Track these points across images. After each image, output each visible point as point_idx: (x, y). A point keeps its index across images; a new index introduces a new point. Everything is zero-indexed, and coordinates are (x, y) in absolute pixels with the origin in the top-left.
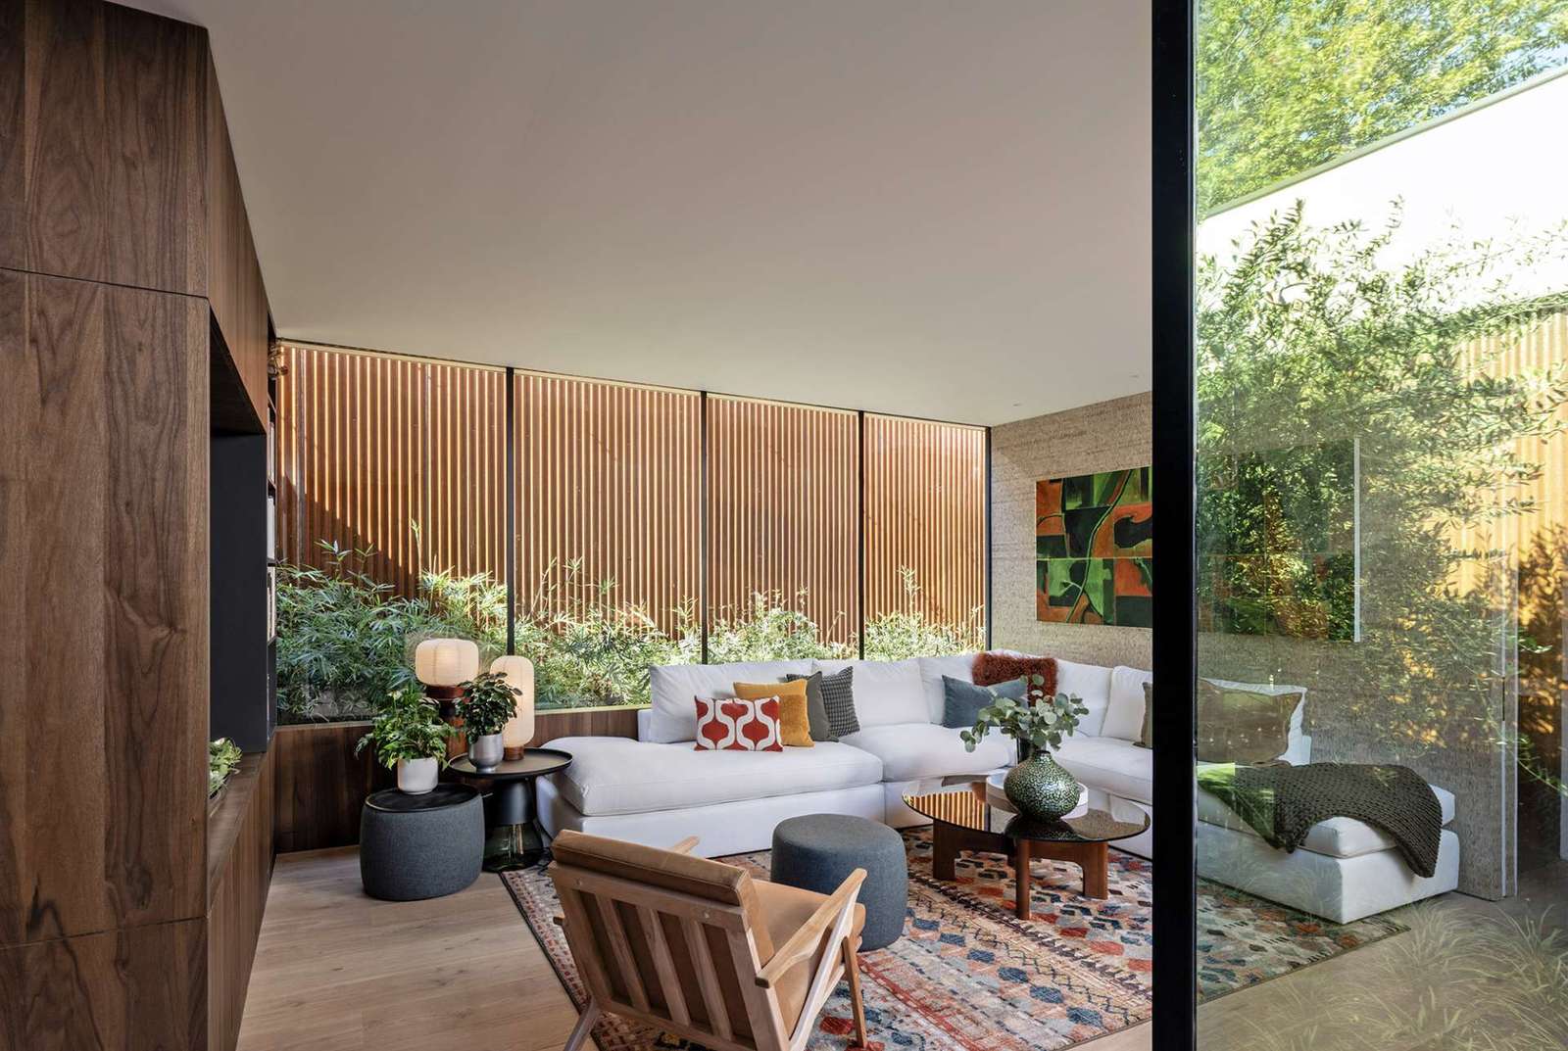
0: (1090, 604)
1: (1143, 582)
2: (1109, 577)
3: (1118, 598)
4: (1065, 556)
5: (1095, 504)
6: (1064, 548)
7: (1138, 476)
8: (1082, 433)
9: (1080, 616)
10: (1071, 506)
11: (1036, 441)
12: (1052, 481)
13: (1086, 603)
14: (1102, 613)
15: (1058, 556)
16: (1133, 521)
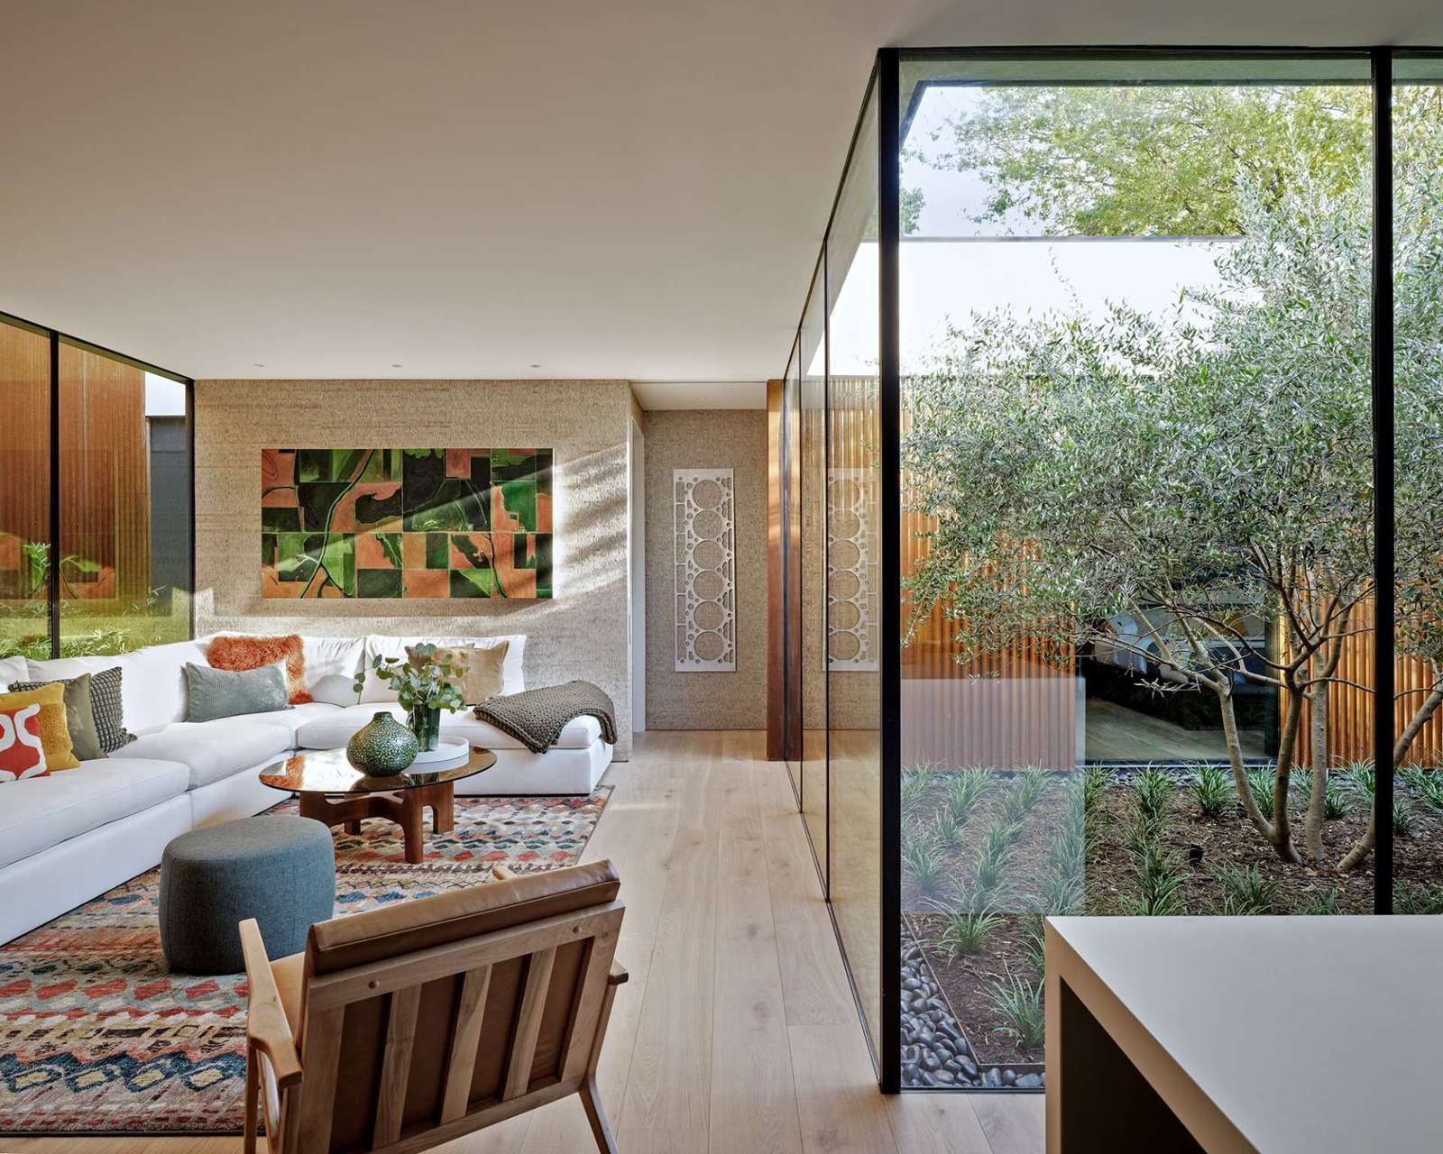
0: (329, 577)
1: (385, 556)
2: (350, 551)
3: (359, 571)
4: (299, 530)
5: (334, 480)
6: (298, 521)
7: (381, 457)
8: (315, 406)
9: (317, 590)
10: (306, 478)
11: (257, 406)
12: (282, 451)
13: (324, 577)
14: (342, 587)
15: (290, 530)
16: (375, 498)
